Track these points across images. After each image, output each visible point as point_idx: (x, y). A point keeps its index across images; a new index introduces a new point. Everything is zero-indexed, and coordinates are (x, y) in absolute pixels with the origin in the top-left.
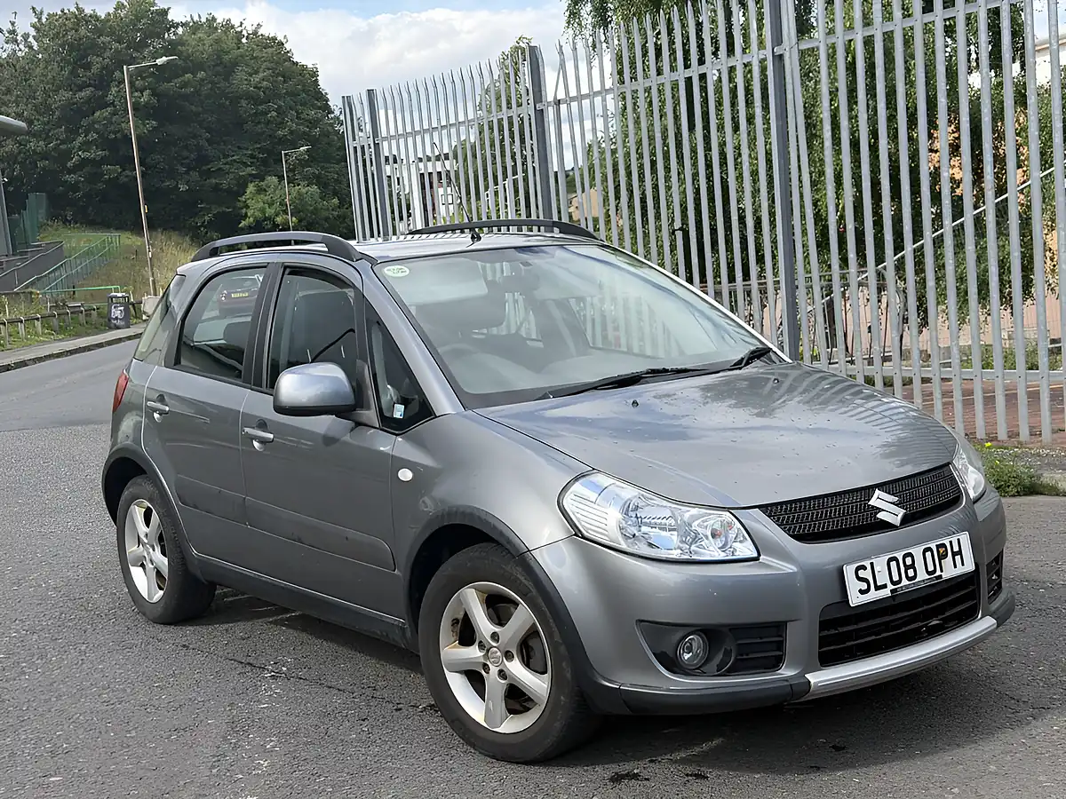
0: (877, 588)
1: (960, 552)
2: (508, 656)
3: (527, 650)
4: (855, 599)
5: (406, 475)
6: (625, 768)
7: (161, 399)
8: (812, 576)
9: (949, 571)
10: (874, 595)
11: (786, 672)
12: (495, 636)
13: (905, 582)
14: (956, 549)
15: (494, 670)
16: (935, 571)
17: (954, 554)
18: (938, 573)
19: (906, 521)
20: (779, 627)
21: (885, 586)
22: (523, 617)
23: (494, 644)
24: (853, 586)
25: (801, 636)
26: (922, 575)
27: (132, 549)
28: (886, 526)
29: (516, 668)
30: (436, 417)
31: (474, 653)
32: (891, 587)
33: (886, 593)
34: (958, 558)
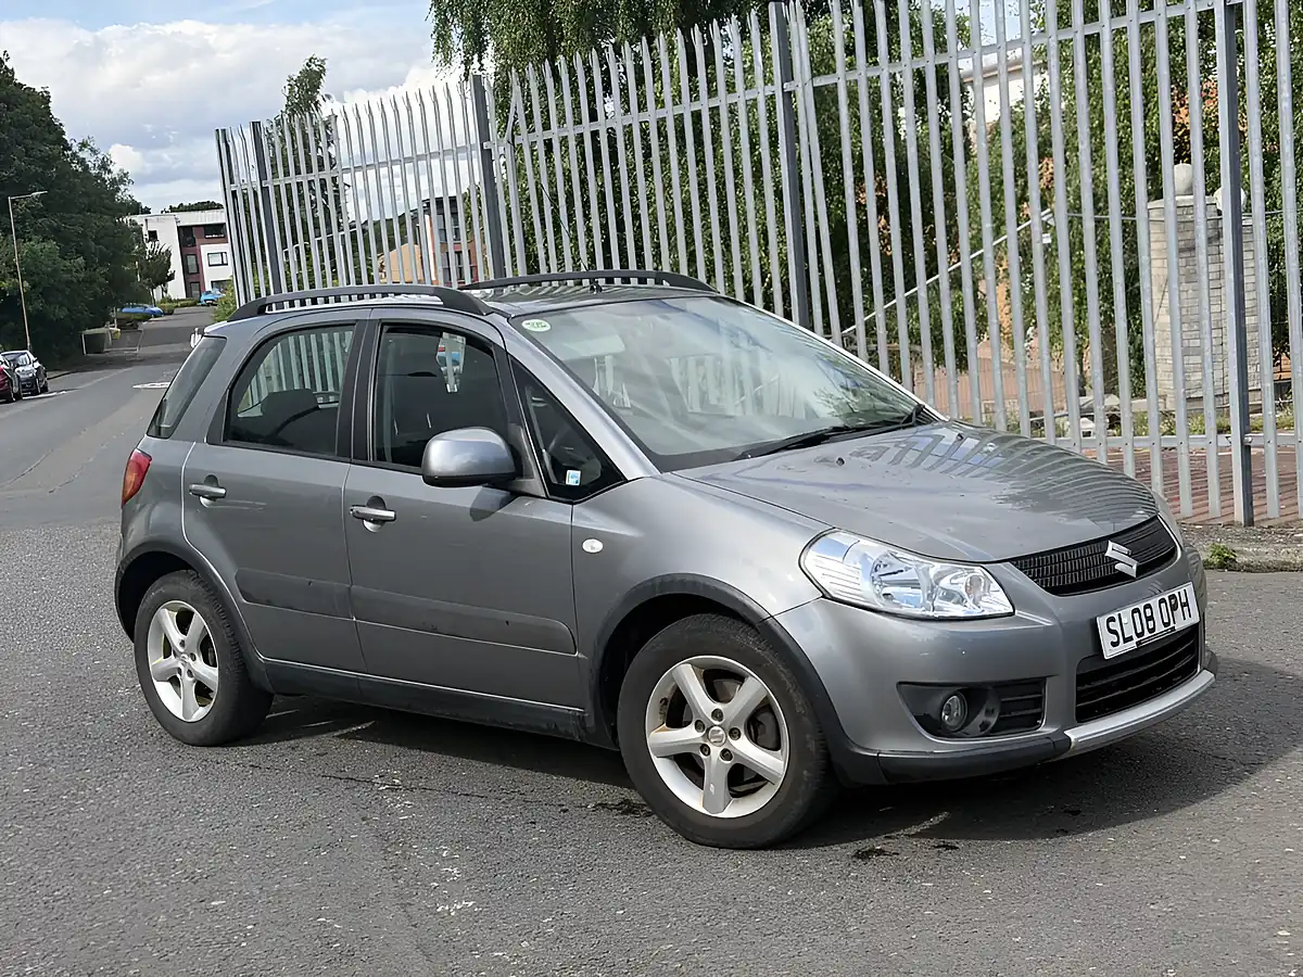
0: (1126, 640)
1: (1186, 604)
2: (734, 733)
3: (757, 725)
4: (1109, 652)
5: (593, 546)
6: (865, 844)
7: (212, 480)
8: (1068, 629)
9: (1181, 624)
10: (1124, 648)
11: (1046, 729)
12: (717, 714)
13: (1147, 634)
14: (1184, 600)
15: (716, 751)
16: (1169, 624)
17: (1183, 605)
18: (1172, 625)
19: (1141, 571)
20: (1038, 683)
21: (1131, 638)
22: (752, 690)
23: (716, 723)
24: (1106, 639)
25: (1059, 692)
26: (1160, 628)
27: (156, 661)
28: (1122, 578)
29: (744, 747)
30: (627, 481)
31: (689, 734)
32: (1136, 639)
33: (1132, 645)
34: (1186, 608)
